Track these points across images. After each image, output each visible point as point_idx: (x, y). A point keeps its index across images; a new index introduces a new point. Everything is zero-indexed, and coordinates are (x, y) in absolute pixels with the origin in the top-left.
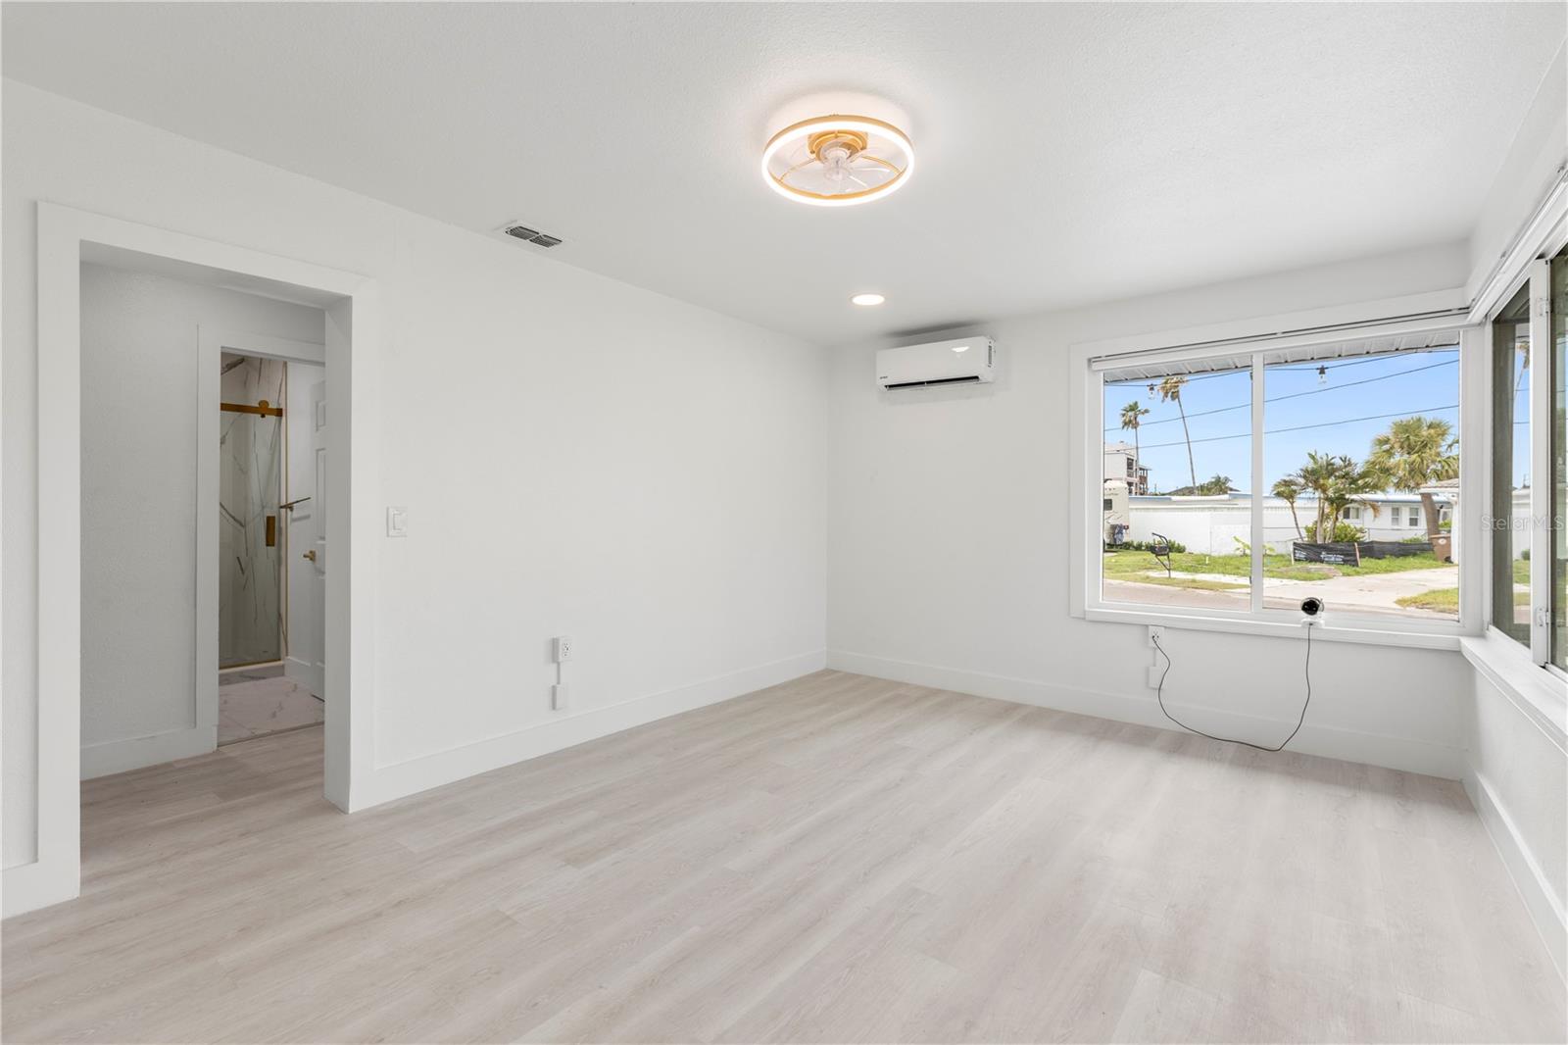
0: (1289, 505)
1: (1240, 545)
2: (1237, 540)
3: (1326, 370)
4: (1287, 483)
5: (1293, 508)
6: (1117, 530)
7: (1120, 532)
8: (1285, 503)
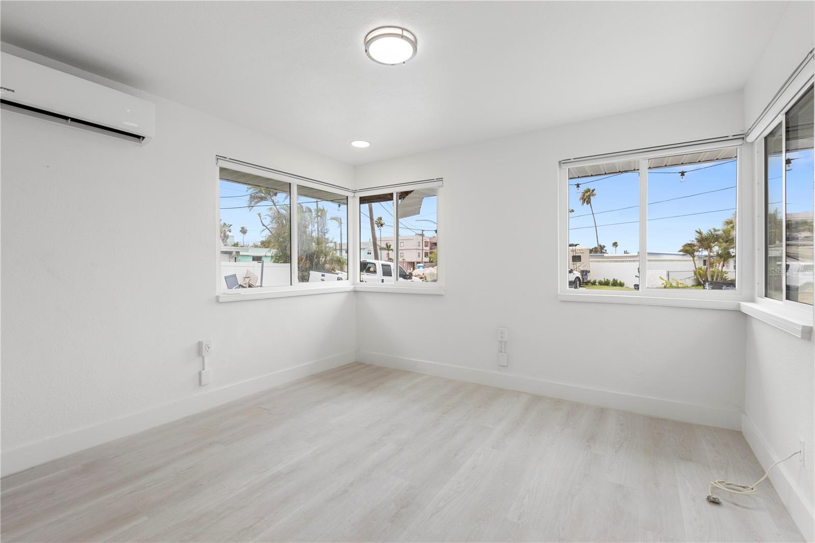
0: (692, 259)
1: (664, 282)
2: (662, 279)
3: (685, 173)
4: (690, 245)
5: (694, 260)
6: (585, 273)
7: (586, 275)
8: (689, 258)
